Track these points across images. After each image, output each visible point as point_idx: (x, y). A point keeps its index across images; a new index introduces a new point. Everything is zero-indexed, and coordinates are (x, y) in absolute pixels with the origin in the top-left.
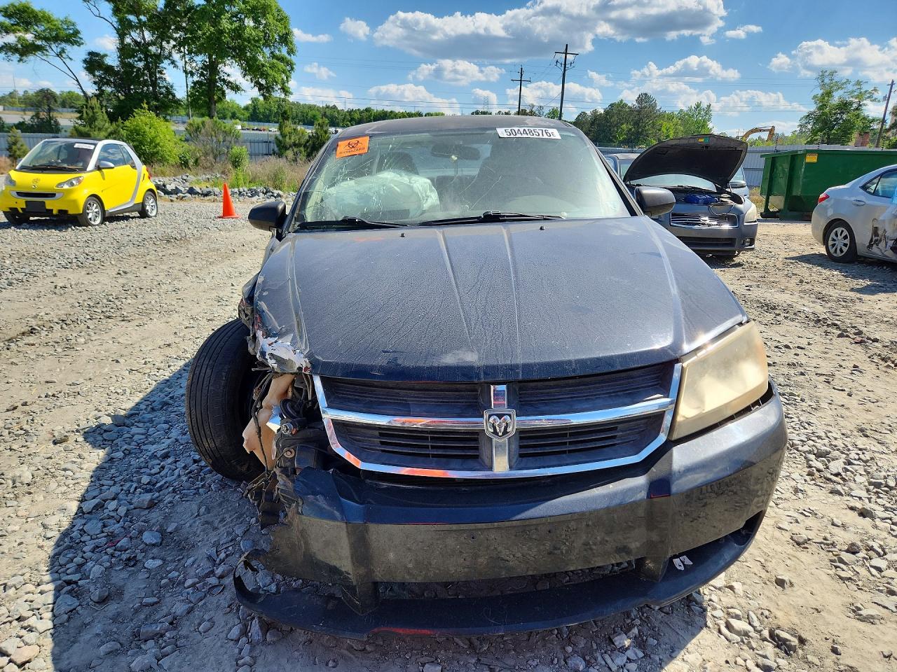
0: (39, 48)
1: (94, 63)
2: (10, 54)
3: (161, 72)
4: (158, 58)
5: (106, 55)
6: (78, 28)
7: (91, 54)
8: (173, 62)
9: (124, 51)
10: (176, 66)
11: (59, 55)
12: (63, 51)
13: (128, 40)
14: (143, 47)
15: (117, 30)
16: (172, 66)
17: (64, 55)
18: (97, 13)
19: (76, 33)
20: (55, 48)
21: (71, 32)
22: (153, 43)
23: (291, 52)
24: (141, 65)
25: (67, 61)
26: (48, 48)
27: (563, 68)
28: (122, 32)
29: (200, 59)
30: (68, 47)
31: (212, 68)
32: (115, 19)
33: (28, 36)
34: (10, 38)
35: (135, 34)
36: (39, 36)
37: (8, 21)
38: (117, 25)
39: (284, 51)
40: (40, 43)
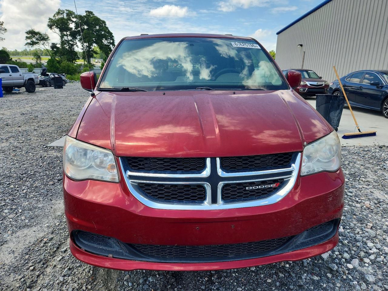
0: (37, 43)
1: (54, 46)
2: (29, 45)
3: (73, 49)
4: (72, 45)
5: (57, 44)
6: (49, 36)
7: (52, 44)
8: (77, 46)
9: (63, 43)
11: (43, 44)
13: (63, 39)
14: (68, 41)
15: (61, 37)
16: (77, 47)
17: (44, 44)
18: (54, 31)
20: (42, 42)
21: (47, 37)
22: (71, 40)
23: (114, 42)
24: (67, 47)
25: (45, 46)
26: (40, 43)
28: (62, 37)
29: (86, 44)
30: (46, 42)
31: (89, 47)
32: (60, 33)
33: (34, 40)
34: (29, 41)
35: (65, 38)
36: (37, 39)
37: (28, 36)
38: (60, 35)
39: (112, 41)
40: (37, 41)
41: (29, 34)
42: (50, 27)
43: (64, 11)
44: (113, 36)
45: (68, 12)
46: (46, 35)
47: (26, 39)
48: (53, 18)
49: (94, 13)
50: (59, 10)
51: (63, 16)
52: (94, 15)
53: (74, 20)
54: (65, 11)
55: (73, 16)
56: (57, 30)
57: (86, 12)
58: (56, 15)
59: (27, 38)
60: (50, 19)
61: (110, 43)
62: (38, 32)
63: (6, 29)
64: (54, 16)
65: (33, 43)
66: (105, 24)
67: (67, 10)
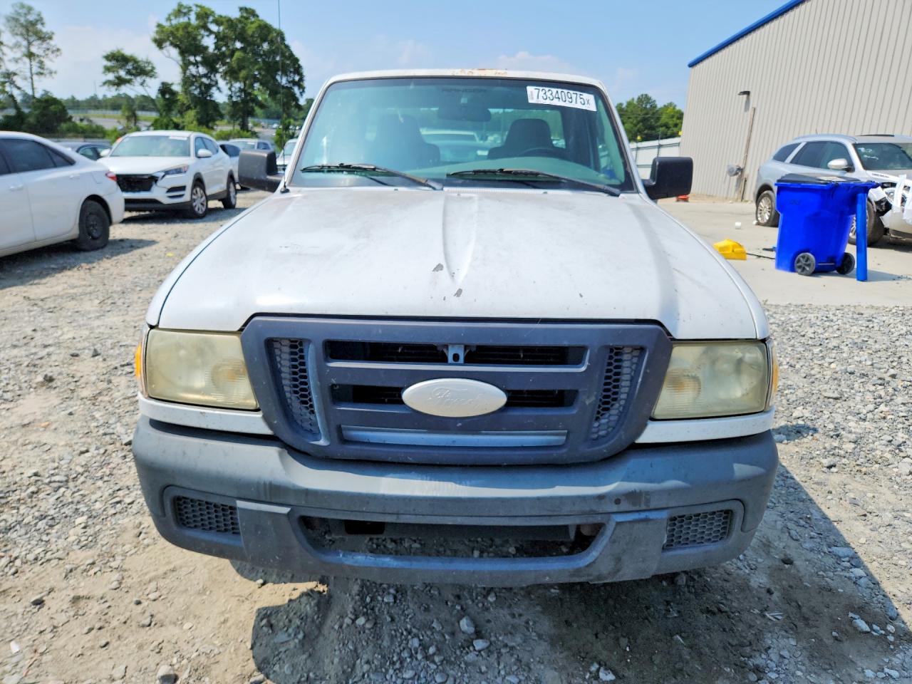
0: (129, 81)
1: (165, 89)
2: (111, 86)
3: (211, 96)
4: (209, 87)
5: (172, 84)
6: (154, 66)
7: (163, 84)
8: (219, 89)
9: (188, 81)
10: (220, 91)
11: (142, 84)
12: (144, 81)
13: (188, 73)
14: (198, 78)
15: (182, 66)
16: (218, 91)
17: (145, 85)
18: (167, 54)
19: (152, 70)
20: (139, 79)
21: (150, 68)
22: (205, 76)
23: (301, 79)
24: (196, 92)
25: (146, 88)
26: (134, 80)
28: (185, 67)
29: (238, 85)
30: (148, 80)
31: (246, 91)
32: (179, 58)
33: (122, 73)
34: (111, 76)
35: (193, 70)
36: (129, 72)
37: (109, 64)
38: (181, 63)
39: (297, 78)
40: (128, 77)
41: (110, 61)
42: (159, 43)
43: (190, 7)
44: (300, 67)
45: (199, 9)
46: (149, 63)
47: (104, 72)
48: (166, 24)
49: (258, 12)
50: (180, 5)
51: (189, 19)
52: (258, 16)
53: (214, 28)
54: (194, 8)
55: (211, 19)
56: (174, 52)
57: (241, 9)
58: (172, 18)
59: (108, 69)
60: (159, 26)
61: (294, 83)
62: (131, 57)
63: (58, 50)
64: (169, 19)
65: (120, 82)
66: (283, 39)
67: (197, 6)
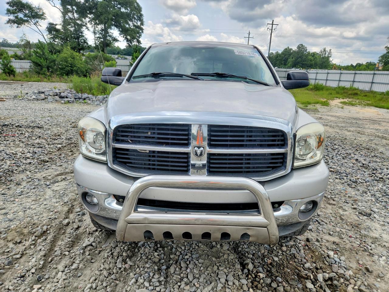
0: (27, 21)
1: (51, 28)
2: (12, 24)
3: (82, 33)
4: (81, 26)
5: (56, 24)
6: (44, 11)
7: (51, 24)
8: (87, 28)
9: (66, 23)
10: (89, 30)
11: (35, 24)
12: (37, 22)
13: (67, 17)
14: (74, 20)
15: (62, 13)
16: (87, 30)
17: (37, 24)
18: (53, 5)
19: (43, 14)
20: (34, 21)
21: (41, 13)
22: (78, 19)
23: (142, 24)
24: (72, 29)
25: (39, 27)
26: (30, 21)
27: (271, 32)
28: (65, 14)
29: (100, 27)
30: (39, 20)
31: (105, 32)
32: (61, 7)
33: (21, 15)
34: (12, 17)
36: (25, 15)
37: (11, 8)
39: (139, 23)
40: (26, 19)
41: (12, 6)
44: (141, 15)
46: (40, 9)
47: (7, 14)
59: (9, 12)
62: (27, 3)
65: (20, 21)
